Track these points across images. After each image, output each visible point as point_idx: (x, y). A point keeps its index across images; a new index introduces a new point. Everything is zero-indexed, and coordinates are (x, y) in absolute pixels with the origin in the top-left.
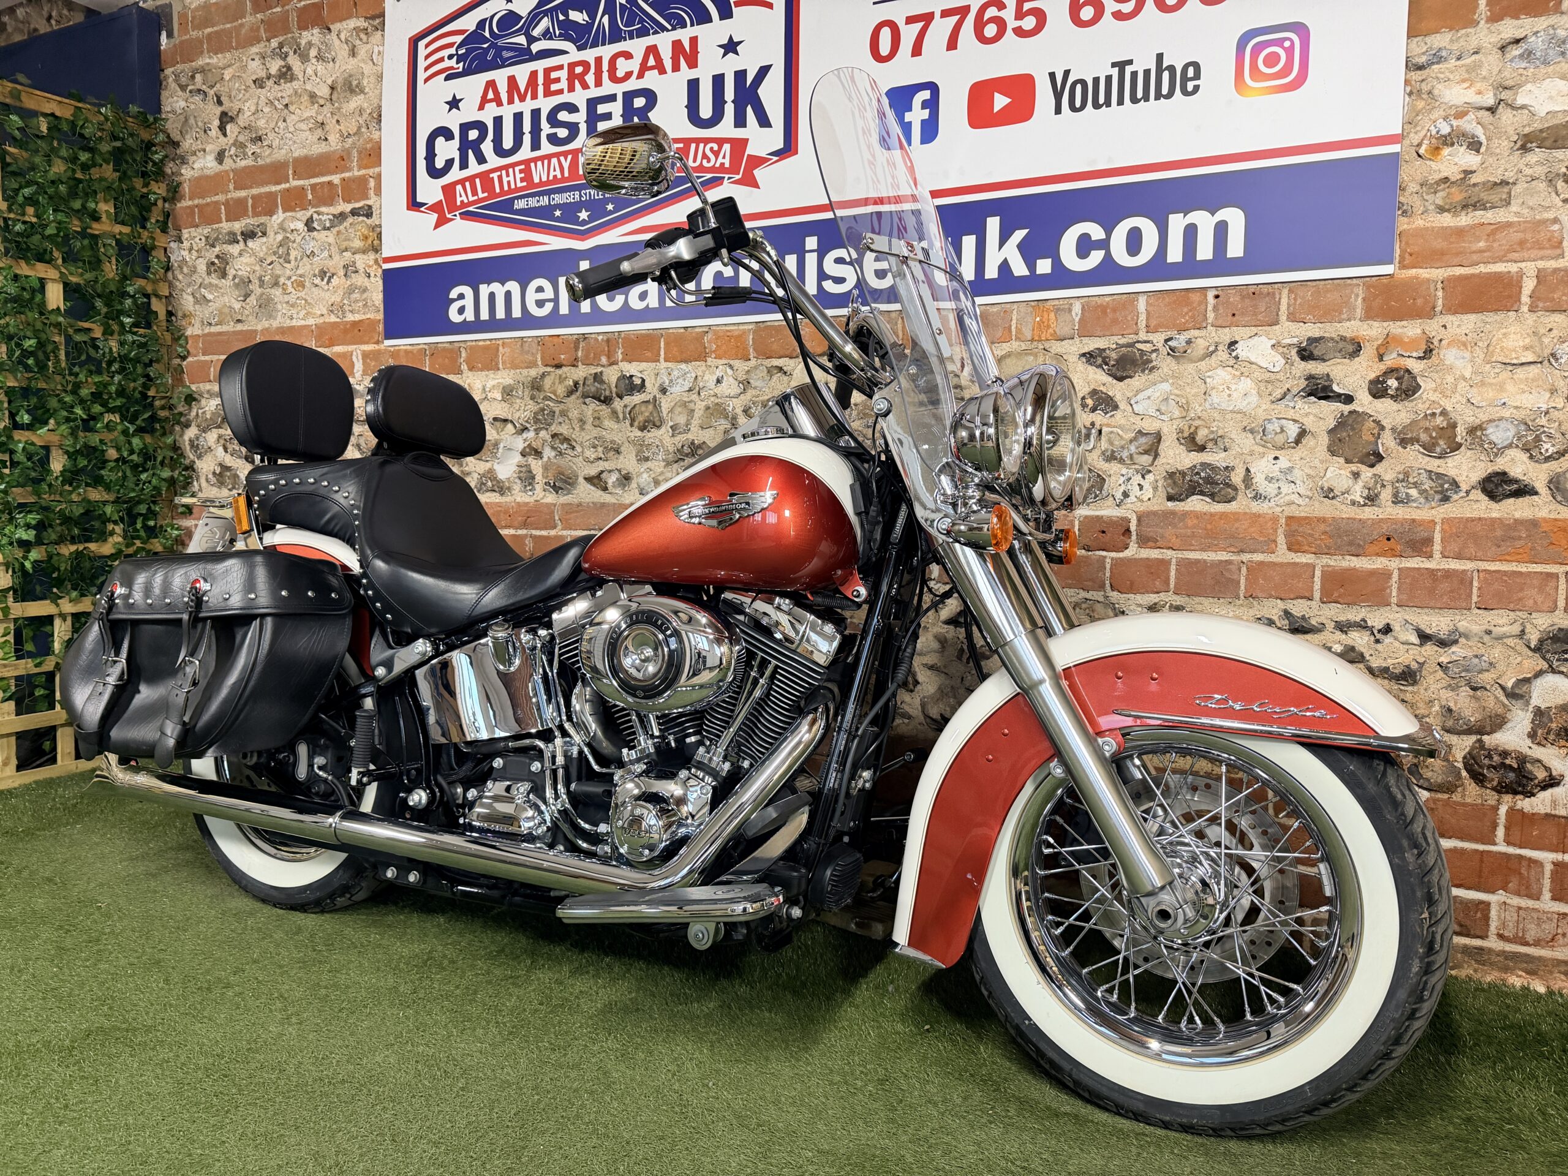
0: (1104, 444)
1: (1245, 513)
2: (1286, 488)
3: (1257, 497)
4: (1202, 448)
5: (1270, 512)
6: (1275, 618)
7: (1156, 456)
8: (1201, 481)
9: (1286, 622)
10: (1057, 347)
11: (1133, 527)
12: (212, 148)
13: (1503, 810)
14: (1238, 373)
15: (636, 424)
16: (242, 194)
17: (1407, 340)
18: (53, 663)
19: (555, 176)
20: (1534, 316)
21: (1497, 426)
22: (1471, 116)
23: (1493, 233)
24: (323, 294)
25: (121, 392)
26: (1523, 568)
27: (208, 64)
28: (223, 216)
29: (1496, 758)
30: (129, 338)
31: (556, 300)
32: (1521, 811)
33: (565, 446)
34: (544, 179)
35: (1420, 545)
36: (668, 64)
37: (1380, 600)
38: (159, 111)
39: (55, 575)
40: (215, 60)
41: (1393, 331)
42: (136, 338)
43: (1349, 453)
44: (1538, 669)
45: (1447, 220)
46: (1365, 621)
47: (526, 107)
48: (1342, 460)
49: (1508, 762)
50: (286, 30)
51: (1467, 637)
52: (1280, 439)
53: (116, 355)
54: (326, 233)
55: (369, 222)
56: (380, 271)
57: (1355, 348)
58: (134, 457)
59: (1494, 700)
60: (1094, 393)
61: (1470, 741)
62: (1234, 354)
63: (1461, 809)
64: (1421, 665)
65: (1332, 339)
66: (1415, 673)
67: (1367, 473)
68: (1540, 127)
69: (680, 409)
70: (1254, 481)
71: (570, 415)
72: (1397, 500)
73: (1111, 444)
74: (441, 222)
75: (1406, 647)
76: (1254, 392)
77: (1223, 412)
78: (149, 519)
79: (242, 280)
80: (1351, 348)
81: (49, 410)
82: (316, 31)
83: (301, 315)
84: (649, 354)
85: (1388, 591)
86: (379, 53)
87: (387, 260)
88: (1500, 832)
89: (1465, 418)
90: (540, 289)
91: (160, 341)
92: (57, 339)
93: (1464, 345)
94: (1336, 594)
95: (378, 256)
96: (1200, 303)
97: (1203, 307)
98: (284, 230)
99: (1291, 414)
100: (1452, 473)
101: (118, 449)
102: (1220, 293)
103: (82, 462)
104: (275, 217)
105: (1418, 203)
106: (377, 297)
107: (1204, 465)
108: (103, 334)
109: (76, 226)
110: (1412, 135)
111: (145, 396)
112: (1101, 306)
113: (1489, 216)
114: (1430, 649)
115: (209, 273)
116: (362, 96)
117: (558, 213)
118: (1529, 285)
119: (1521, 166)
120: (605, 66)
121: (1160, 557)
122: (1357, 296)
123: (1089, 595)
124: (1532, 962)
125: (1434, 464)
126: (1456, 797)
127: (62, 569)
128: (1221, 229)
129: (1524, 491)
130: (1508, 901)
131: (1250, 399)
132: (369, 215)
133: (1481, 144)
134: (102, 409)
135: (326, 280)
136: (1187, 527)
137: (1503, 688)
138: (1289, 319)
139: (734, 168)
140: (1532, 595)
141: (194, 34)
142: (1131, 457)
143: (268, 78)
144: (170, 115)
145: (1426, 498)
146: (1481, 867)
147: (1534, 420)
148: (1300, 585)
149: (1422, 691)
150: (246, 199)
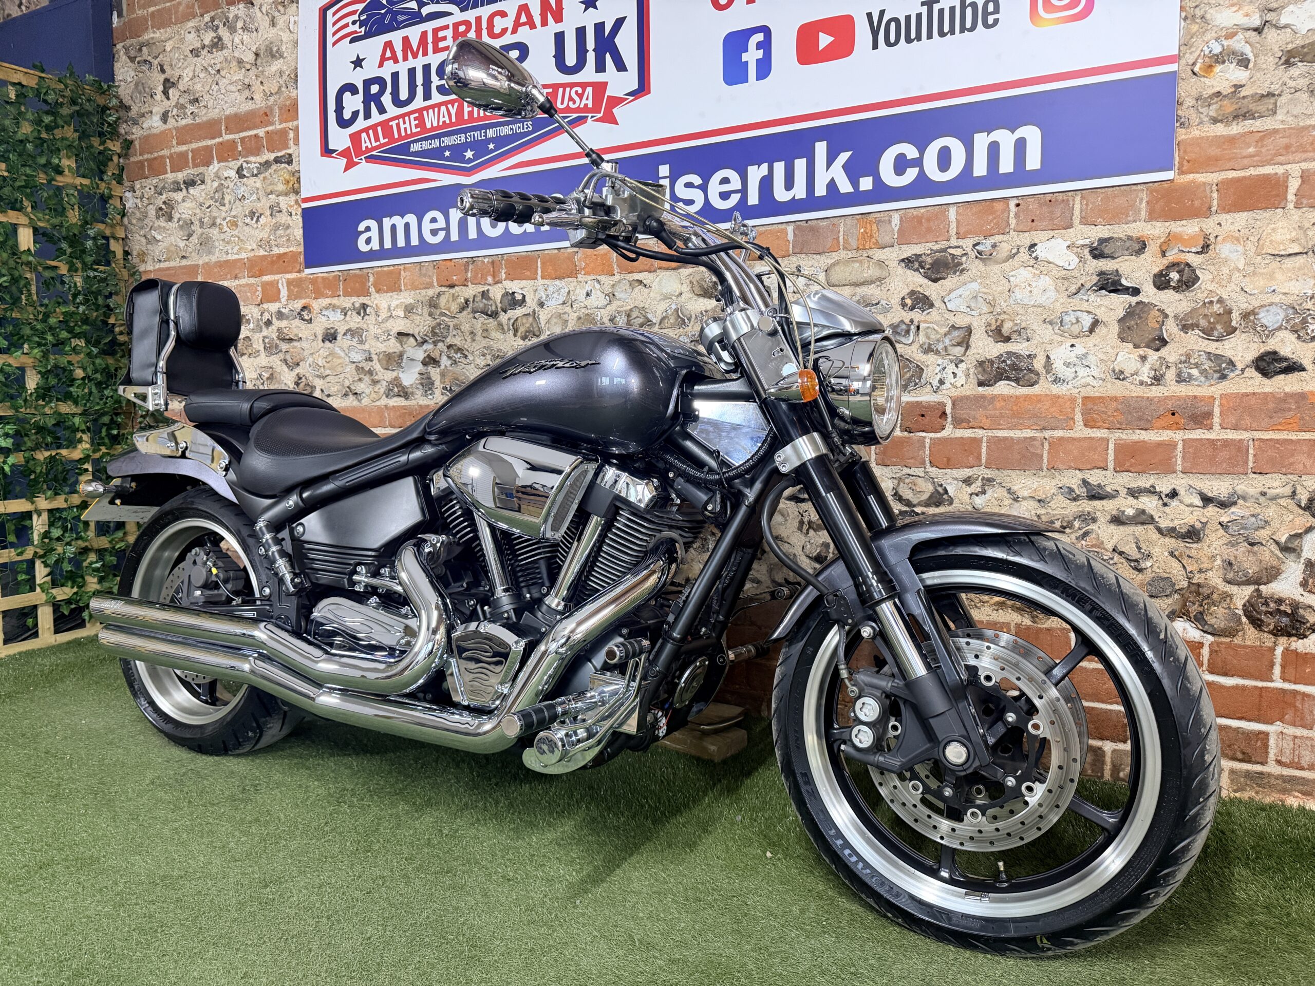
0: (922, 338)
1: (1047, 395)
2: (1082, 372)
3: (1057, 380)
4: (1007, 339)
5: (1068, 393)
6: (1075, 487)
7: (968, 347)
8: (1007, 368)
9: (1085, 490)
10: (879, 254)
11: (948, 411)
12: (158, 110)
13: (1279, 651)
14: (1038, 272)
15: (519, 334)
16: (183, 148)
17: (1186, 237)
18: (32, 552)
19: (444, 122)
20: (1299, 212)
21: (1268, 311)
22: (1240, 36)
23: (1262, 139)
24: (253, 232)
25: (86, 320)
26: (1293, 436)
27: (152, 38)
28: (168, 168)
29: (1272, 605)
30: (92, 274)
31: (447, 229)
32: (1295, 652)
33: (459, 355)
34: (435, 124)
35: (1201, 419)
36: (537, 20)
37: (1167, 469)
38: (113, 81)
39: (32, 477)
40: (158, 35)
41: (1174, 230)
42: (96, 274)
43: (1137, 340)
44: (1309, 525)
45: (1220, 130)
46: (1154, 488)
47: (418, 63)
48: (1131, 346)
49: (1282, 608)
50: (217, 6)
51: (1244, 498)
52: (1076, 329)
53: (80, 289)
54: (254, 179)
55: (290, 168)
56: (300, 210)
57: (1141, 247)
58: (98, 376)
59: (1268, 554)
60: (912, 293)
61: (1249, 590)
62: (1034, 255)
63: (1242, 651)
64: (1205, 524)
65: (1120, 239)
66: (1199, 532)
67: (1153, 356)
68: (1303, 43)
69: (555, 320)
70: (1054, 366)
71: (463, 328)
72: (1180, 379)
73: (928, 338)
74: (350, 165)
75: (1191, 509)
76: (1052, 288)
77: (1024, 306)
78: (112, 429)
79: (185, 222)
80: (1137, 247)
81: (23, 336)
82: (241, 6)
83: (235, 251)
84: (528, 273)
85: (1174, 460)
86: (295, 22)
87: (306, 200)
88: (1277, 670)
89: (1239, 304)
90: (434, 220)
91: (119, 277)
92: (28, 275)
93: (1238, 240)
94: (1128, 464)
95: (298, 197)
96: (1003, 212)
97: (1006, 214)
98: (219, 178)
99: (1085, 306)
100: (1228, 354)
101: (84, 369)
102: (1020, 202)
103: (53, 381)
104: (211, 167)
105: (1194, 116)
106: (298, 232)
107: (1008, 353)
108: (69, 271)
109: (42, 178)
110: (1187, 55)
111: (105, 323)
112: (917, 216)
113: (1258, 125)
114: (1211, 510)
115: (158, 218)
116: (281, 61)
117: (447, 154)
118: (1294, 185)
119: (1285, 79)
120: (484, 25)
121: (973, 436)
122: (1142, 199)
123: (911, 472)
124: (1307, 785)
125: (1212, 347)
126: (1237, 640)
127: (38, 470)
128: (1020, 145)
129: (1293, 368)
130: (1285, 731)
131: (1048, 294)
132: (290, 162)
133: (1249, 60)
134: (69, 336)
135: (255, 219)
136: (995, 409)
137: (1277, 543)
138: (1081, 223)
139: (596, 108)
140: (1301, 459)
141: (140, 13)
142: (946, 348)
143: (203, 48)
144: (122, 83)
145: (1206, 377)
146: (1260, 701)
147: (1301, 304)
148: (1096, 457)
149: (1206, 548)
150: (187, 152)
